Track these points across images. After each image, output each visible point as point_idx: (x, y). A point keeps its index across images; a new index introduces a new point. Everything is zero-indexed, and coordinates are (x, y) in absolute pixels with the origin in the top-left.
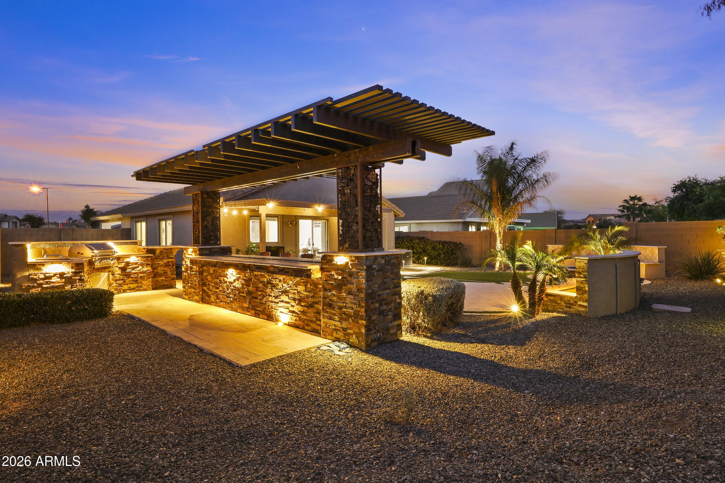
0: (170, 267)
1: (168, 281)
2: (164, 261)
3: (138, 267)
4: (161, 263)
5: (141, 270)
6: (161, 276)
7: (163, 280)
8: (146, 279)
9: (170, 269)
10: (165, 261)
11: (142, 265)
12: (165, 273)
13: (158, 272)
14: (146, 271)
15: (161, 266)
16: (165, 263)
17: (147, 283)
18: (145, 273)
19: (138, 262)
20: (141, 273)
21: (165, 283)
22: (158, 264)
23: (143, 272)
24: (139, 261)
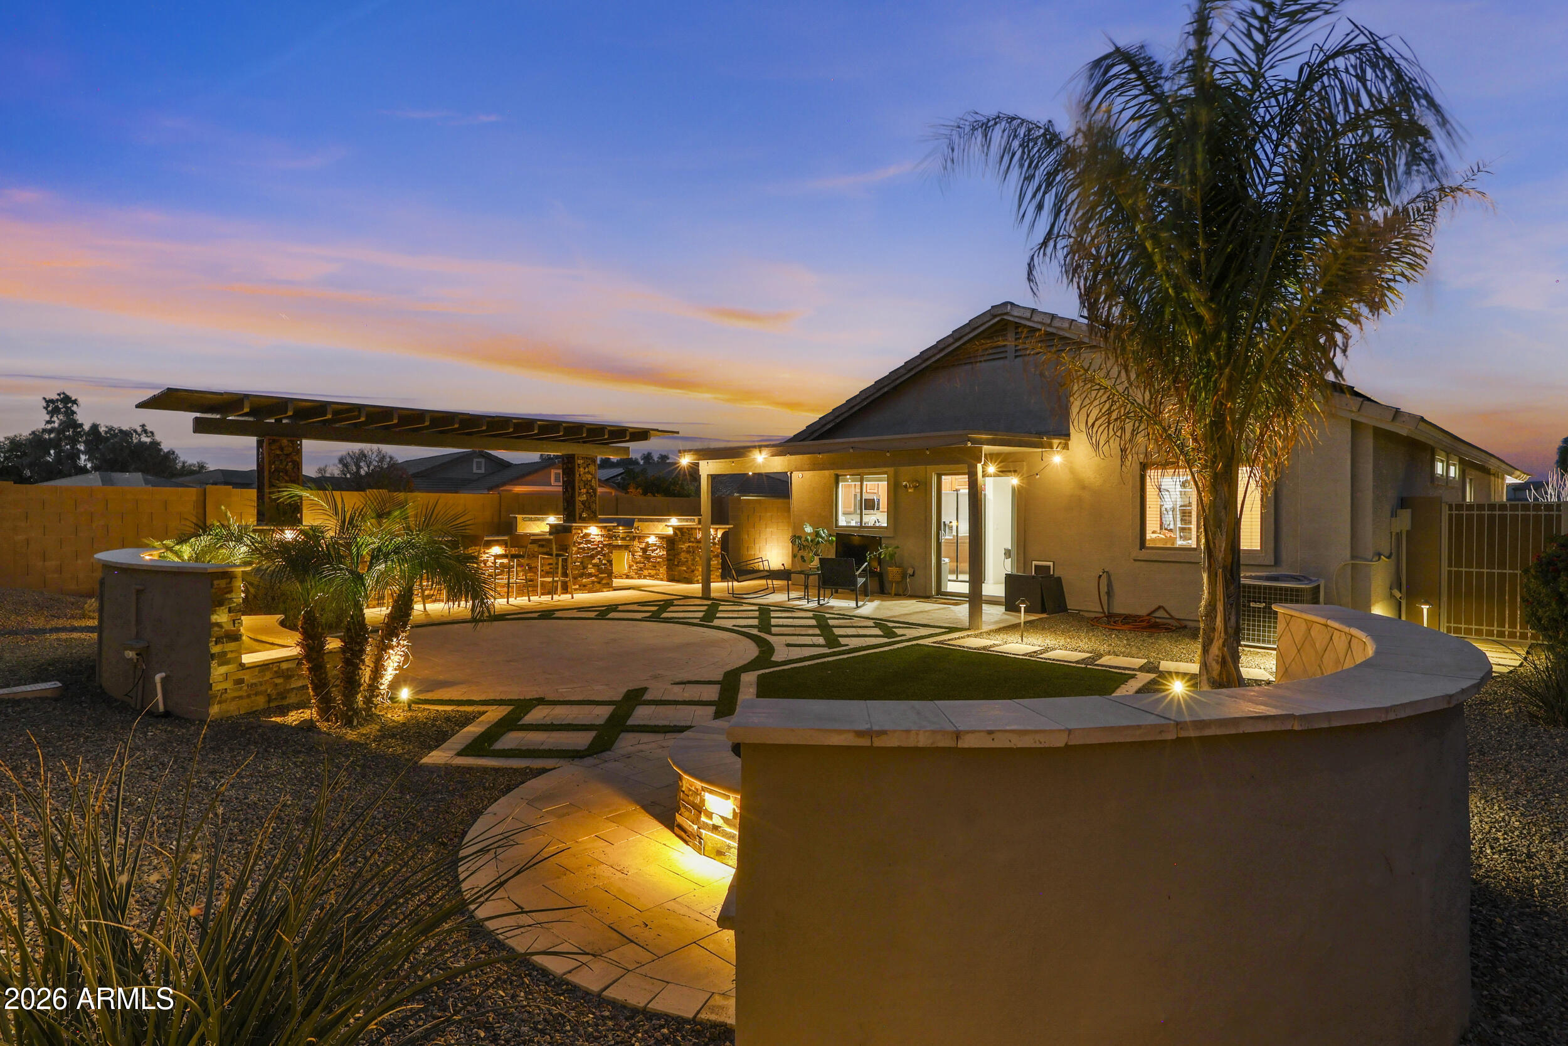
3: (657, 550)
5: (659, 554)
7: (684, 570)
8: (662, 566)
11: (660, 547)
14: (663, 556)
15: (684, 551)
18: (661, 558)
19: (657, 544)
21: (686, 575)
22: (681, 548)
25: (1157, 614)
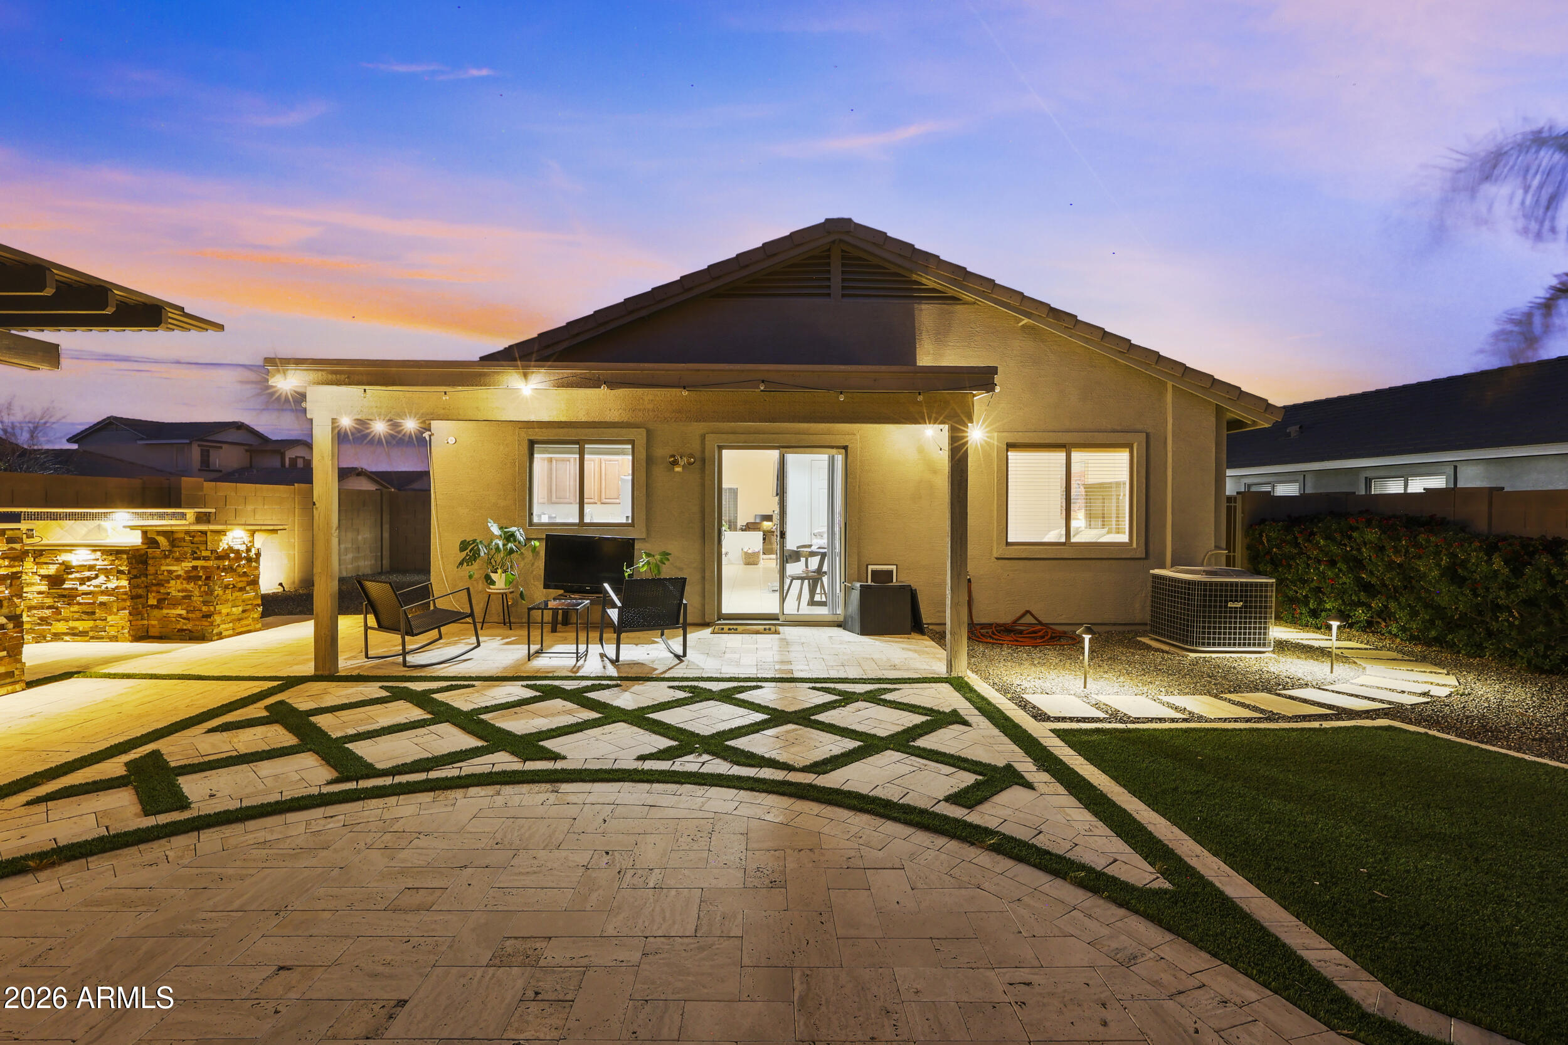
0: (200, 583)
1: (193, 620)
2: (184, 564)
3: (97, 576)
4: (180, 568)
5: (104, 586)
6: (175, 604)
7: (180, 615)
8: (115, 610)
9: (200, 587)
10: (187, 565)
11: (107, 572)
12: (184, 597)
13: (168, 594)
14: (114, 589)
15: (178, 577)
16: (187, 572)
17: (119, 619)
18: (112, 595)
19: (96, 565)
20: (103, 593)
21: (185, 624)
22: (170, 572)
23: (105, 592)
24: (98, 563)
25: (1022, 621)
